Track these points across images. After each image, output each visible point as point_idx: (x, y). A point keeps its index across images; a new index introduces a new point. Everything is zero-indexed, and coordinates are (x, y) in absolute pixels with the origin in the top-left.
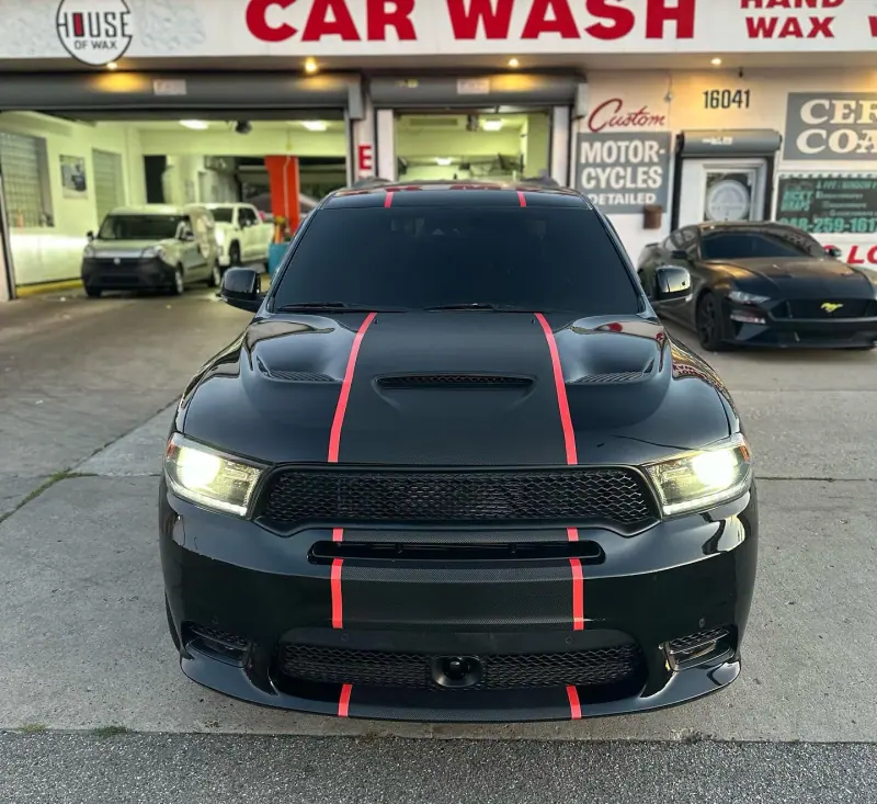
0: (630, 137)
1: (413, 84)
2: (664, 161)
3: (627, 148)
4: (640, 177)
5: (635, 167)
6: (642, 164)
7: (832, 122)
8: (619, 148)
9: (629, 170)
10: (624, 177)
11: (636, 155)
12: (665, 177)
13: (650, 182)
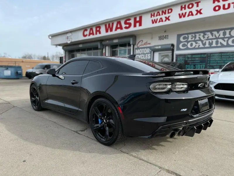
0: (144, 48)
1: (108, 41)
2: (150, 53)
3: (144, 50)
4: (146, 56)
5: (145, 54)
6: (146, 53)
7: (188, 40)
8: (142, 50)
9: (144, 55)
10: (143, 57)
11: (145, 52)
12: (151, 56)
13: (148, 57)
